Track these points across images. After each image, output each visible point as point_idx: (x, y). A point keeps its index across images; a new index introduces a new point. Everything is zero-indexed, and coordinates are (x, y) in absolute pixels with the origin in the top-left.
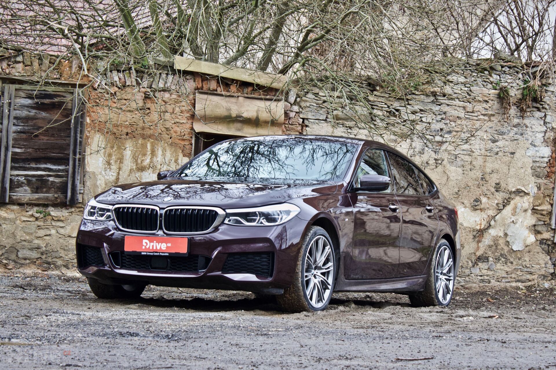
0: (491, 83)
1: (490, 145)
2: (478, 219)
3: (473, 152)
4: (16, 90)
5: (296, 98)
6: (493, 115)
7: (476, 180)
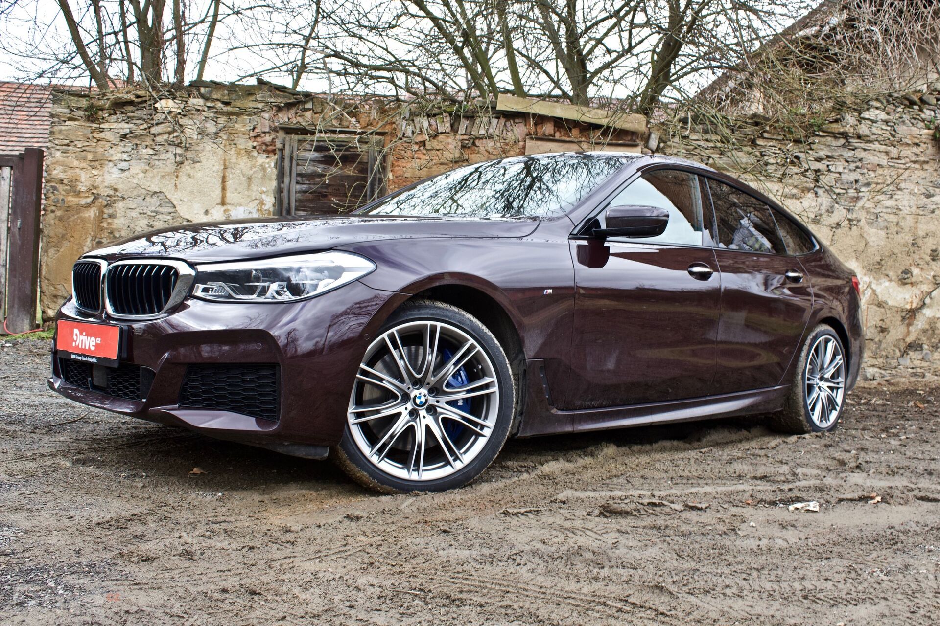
0: (923, 121)
1: (924, 200)
2: (907, 296)
3: (901, 210)
4: (299, 141)
5: (659, 143)
6: (927, 162)
7: (905, 246)
